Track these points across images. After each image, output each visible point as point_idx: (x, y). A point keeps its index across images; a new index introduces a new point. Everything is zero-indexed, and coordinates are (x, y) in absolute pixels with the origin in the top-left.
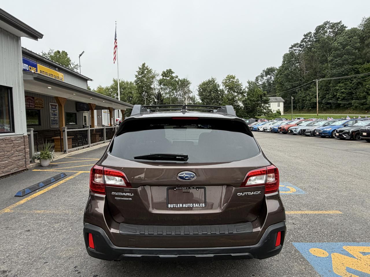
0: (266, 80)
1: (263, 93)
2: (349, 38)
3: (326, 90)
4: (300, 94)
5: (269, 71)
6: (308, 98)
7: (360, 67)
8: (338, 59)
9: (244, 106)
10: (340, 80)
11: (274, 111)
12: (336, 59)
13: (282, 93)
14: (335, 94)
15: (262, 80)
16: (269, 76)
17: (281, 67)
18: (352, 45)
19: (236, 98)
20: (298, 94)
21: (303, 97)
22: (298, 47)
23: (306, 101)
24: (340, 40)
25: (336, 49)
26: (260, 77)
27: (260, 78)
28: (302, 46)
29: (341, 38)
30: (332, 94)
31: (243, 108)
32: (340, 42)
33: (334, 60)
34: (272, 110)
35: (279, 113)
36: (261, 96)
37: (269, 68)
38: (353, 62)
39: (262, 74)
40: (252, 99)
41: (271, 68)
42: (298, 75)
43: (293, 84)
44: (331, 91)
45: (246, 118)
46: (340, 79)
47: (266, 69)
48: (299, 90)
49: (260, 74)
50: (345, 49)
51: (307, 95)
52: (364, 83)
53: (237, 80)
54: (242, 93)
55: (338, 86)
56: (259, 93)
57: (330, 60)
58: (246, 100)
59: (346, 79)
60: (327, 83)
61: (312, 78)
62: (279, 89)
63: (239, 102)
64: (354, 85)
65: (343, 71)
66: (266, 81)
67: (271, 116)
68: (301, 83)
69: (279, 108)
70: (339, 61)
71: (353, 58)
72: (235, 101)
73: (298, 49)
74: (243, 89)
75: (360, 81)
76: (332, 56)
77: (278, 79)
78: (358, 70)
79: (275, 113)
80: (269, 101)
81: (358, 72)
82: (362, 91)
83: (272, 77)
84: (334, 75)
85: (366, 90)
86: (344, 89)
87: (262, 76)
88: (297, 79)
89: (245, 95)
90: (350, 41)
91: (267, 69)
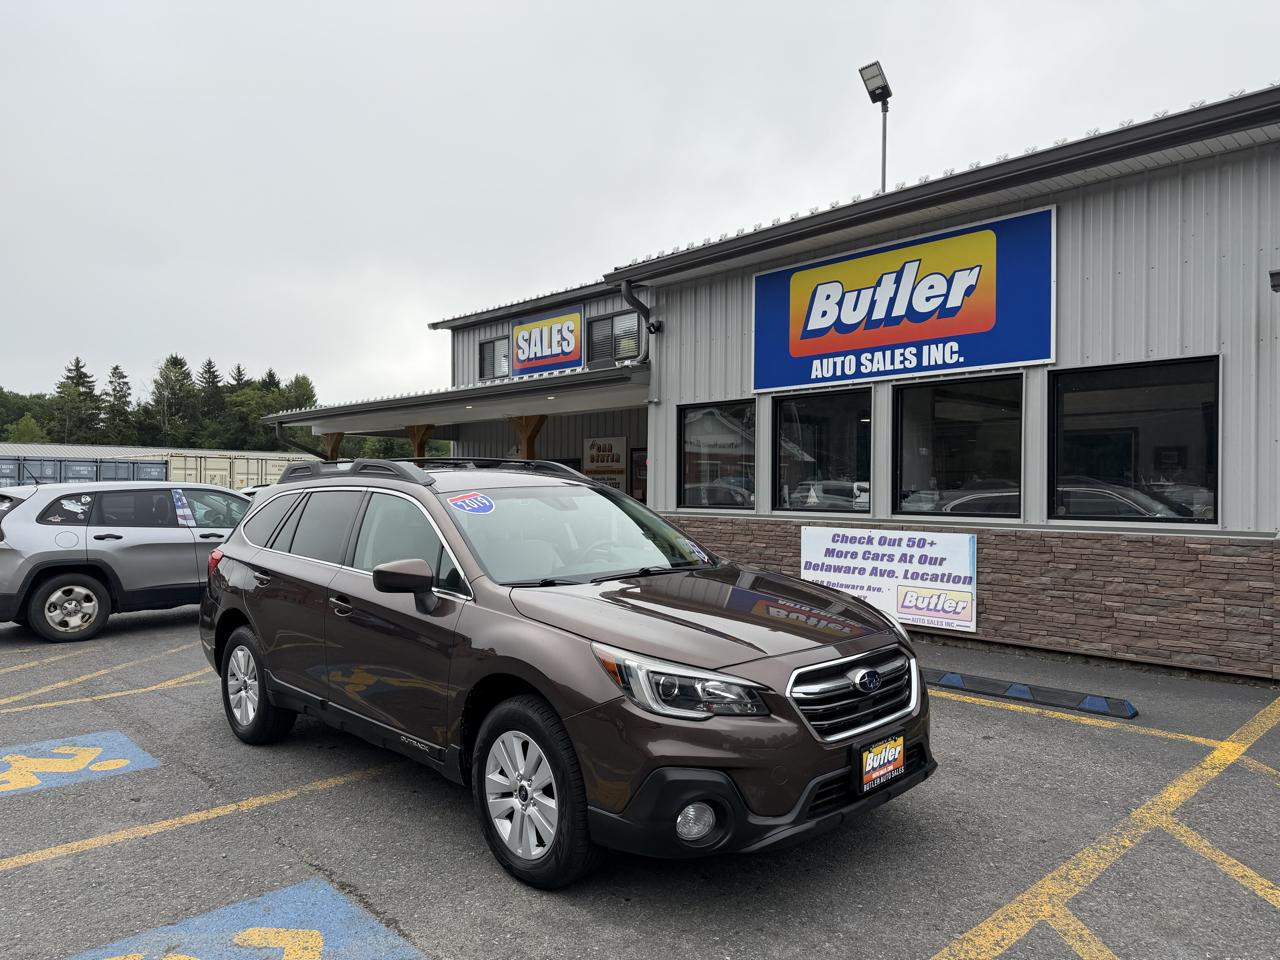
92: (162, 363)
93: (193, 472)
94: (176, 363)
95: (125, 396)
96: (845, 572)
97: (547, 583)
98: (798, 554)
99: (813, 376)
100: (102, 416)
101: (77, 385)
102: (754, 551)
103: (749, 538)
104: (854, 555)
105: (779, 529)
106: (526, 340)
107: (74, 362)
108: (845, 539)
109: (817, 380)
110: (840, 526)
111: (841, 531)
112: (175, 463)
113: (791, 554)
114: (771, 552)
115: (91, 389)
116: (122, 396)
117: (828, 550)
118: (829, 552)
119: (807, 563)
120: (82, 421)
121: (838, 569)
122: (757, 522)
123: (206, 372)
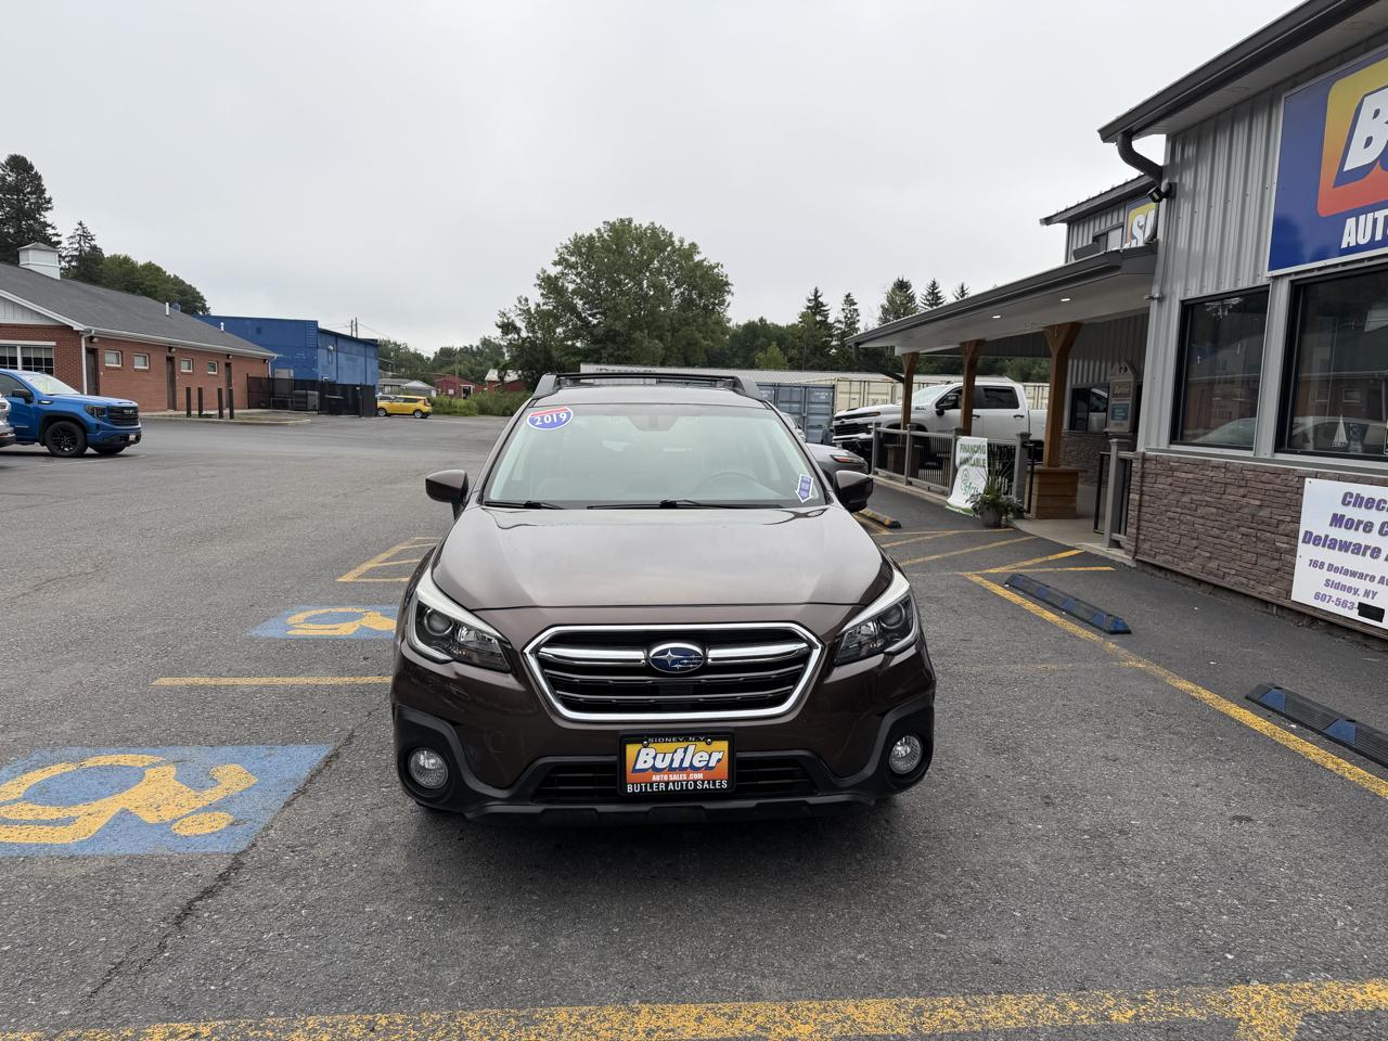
92: (889, 287)
93: (857, 396)
94: (902, 286)
95: (854, 323)
96: (1353, 552)
97: (530, 505)
98: (1297, 520)
99: (1344, 245)
100: (834, 343)
101: (815, 314)
102: (1246, 510)
103: (1242, 491)
104: (1368, 527)
105: (1278, 481)
106: (1141, 227)
107: (813, 292)
108: (1359, 501)
109: (1350, 250)
110: (1356, 480)
111: (1356, 488)
112: (842, 387)
113: (1288, 519)
114: (1265, 513)
115: (826, 317)
116: (851, 323)
117: (1335, 515)
118: (1337, 520)
119: (1307, 532)
120: (816, 347)
121: (1345, 546)
122: (1254, 469)
123: (930, 294)
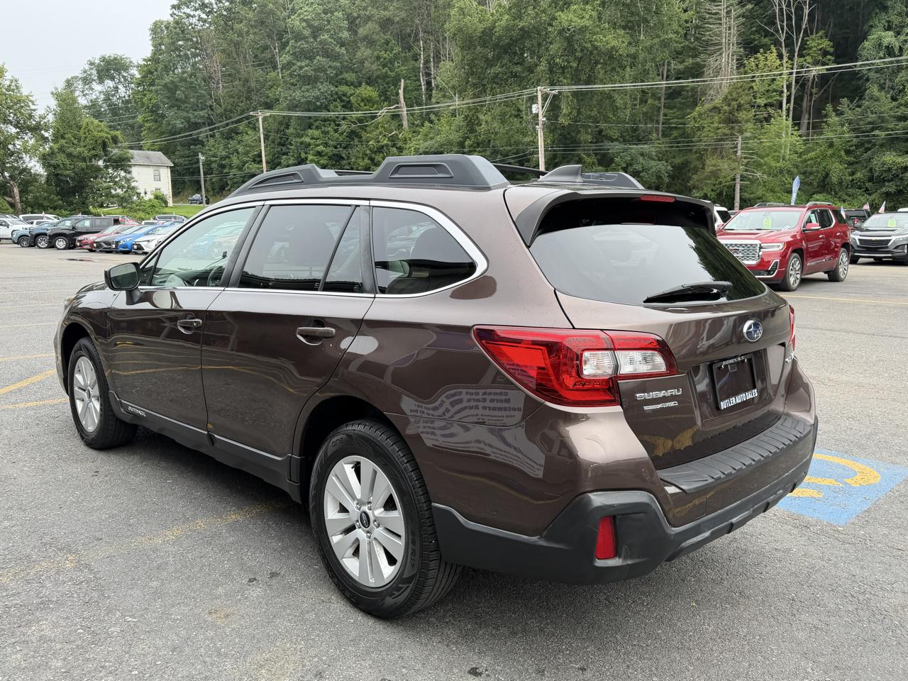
0: (100, 92)
1: (109, 136)
2: (325, 12)
3: (280, 144)
4: (213, 149)
5: (109, 68)
6: (235, 161)
7: (354, 94)
8: (303, 64)
9: (45, 174)
10: (312, 121)
11: (146, 193)
12: (299, 64)
13: (161, 141)
14: (303, 155)
15: (87, 92)
16: (110, 83)
17: (149, 60)
18: (332, 32)
19: (14, 145)
20: (207, 148)
21: (223, 158)
22: (196, 10)
23: (231, 167)
24: (305, 13)
25: (298, 37)
26: (80, 82)
27: (80, 85)
28: (207, 7)
29: (306, 8)
30: (295, 156)
31: (43, 180)
32: (306, 18)
33: (294, 64)
34: (138, 191)
35: (160, 198)
36: (104, 145)
37: (107, 57)
38: (337, 76)
39: (85, 72)
40: (76, 151)
41: (115, 59)
42: (203, 92)
43: (191, 115)
44: (293, 147)
45: (57, 210)
46: (310, 118)
47: (98, 57)
48: (207, 137)
49: (78, 73)
50: (318, 40)
51: (233, 154)
52: (365, 136)
53: (12, 81)
54: (35, 129)
55: (307, 135)
56: (95, 133)
57: (285, 61)
58: (52, 153)
59: (325, 120)
60: (280, 123)
61: (240, 104)
62: (149, 128)
63: (26, 158)
64: (344, 136)
65: (317, 98)
66: (102, 96)
67: (139, 209)
68: (212, 115)
69: (158, 184)
70: (305, 67)
71: (335, 68)
72: (12, 154)
73: (197, 13)
74: (37, 114)
75: (354, 130)
76: (289, 52)
77: (145, 95)
78: (348, 99)
79: (150, 200)
80: (133, 162)
81: (348, 106)
82: (361, 155)
83: (119, 87)
84: (296, 106)
85: (368, 152)
86: (322, 143)
87: (87, 81)
88: (201, 103)
89: (46, 135)
90: (329, 22)
91: (103, 59)
